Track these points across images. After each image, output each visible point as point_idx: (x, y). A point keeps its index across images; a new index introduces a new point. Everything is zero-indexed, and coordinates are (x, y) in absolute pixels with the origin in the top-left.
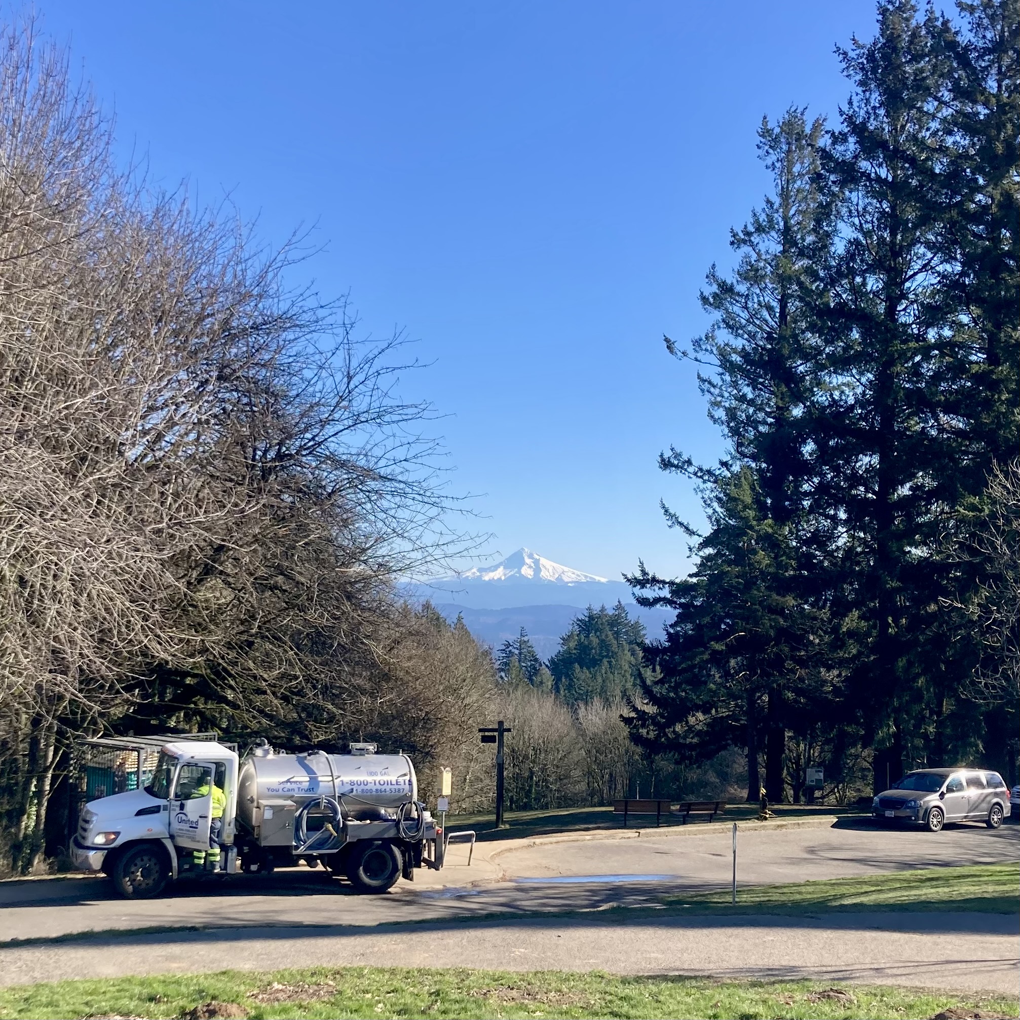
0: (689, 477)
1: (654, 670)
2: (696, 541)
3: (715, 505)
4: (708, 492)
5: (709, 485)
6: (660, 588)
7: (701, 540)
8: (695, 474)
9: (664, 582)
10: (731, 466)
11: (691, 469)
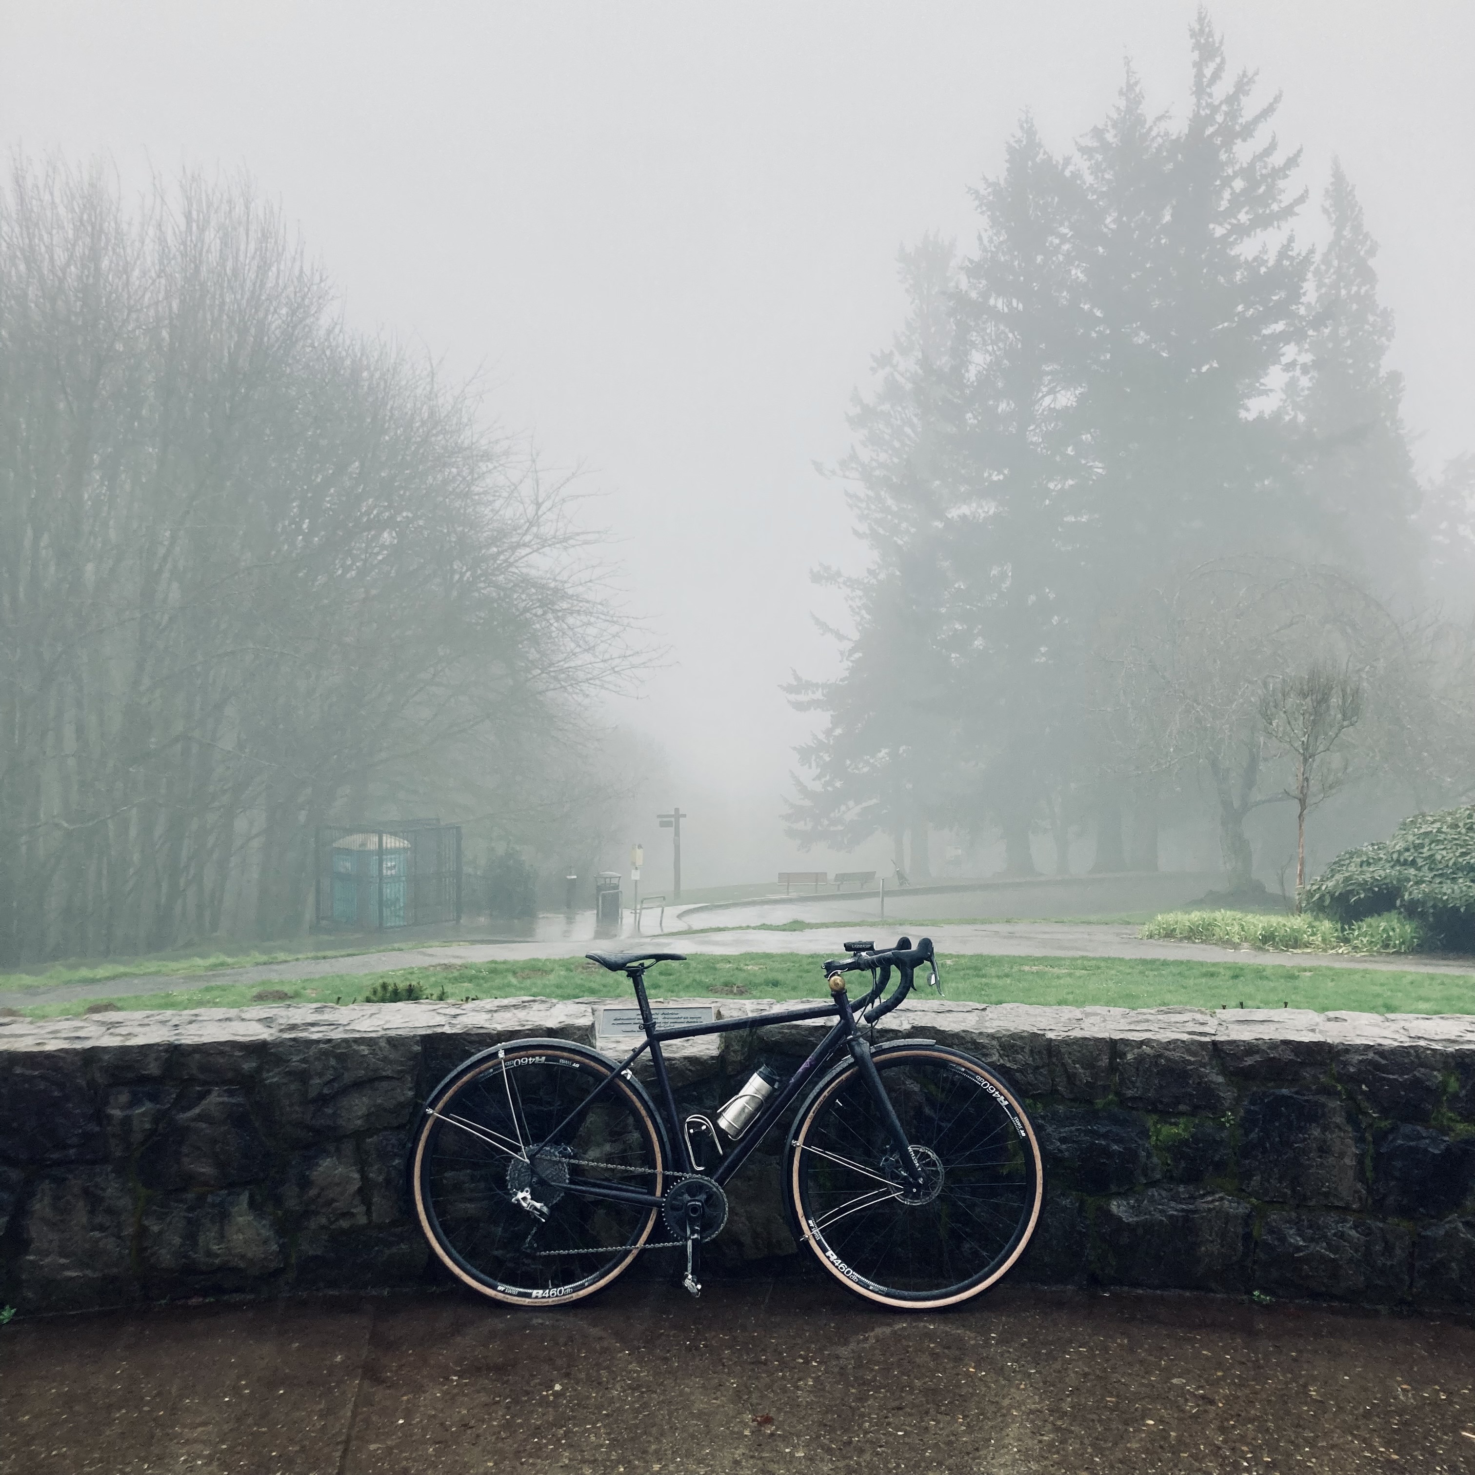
0: (839, 588)
1: (810, 767)
2: (847, 645)
3: (863, 612)
4: (857, 600)
5: (859, 593)
6: (814, 693)
7: (852, 645)
8: (844, 583)
9: (817, 685)
10: (878, 574)
11: (841, 580)
